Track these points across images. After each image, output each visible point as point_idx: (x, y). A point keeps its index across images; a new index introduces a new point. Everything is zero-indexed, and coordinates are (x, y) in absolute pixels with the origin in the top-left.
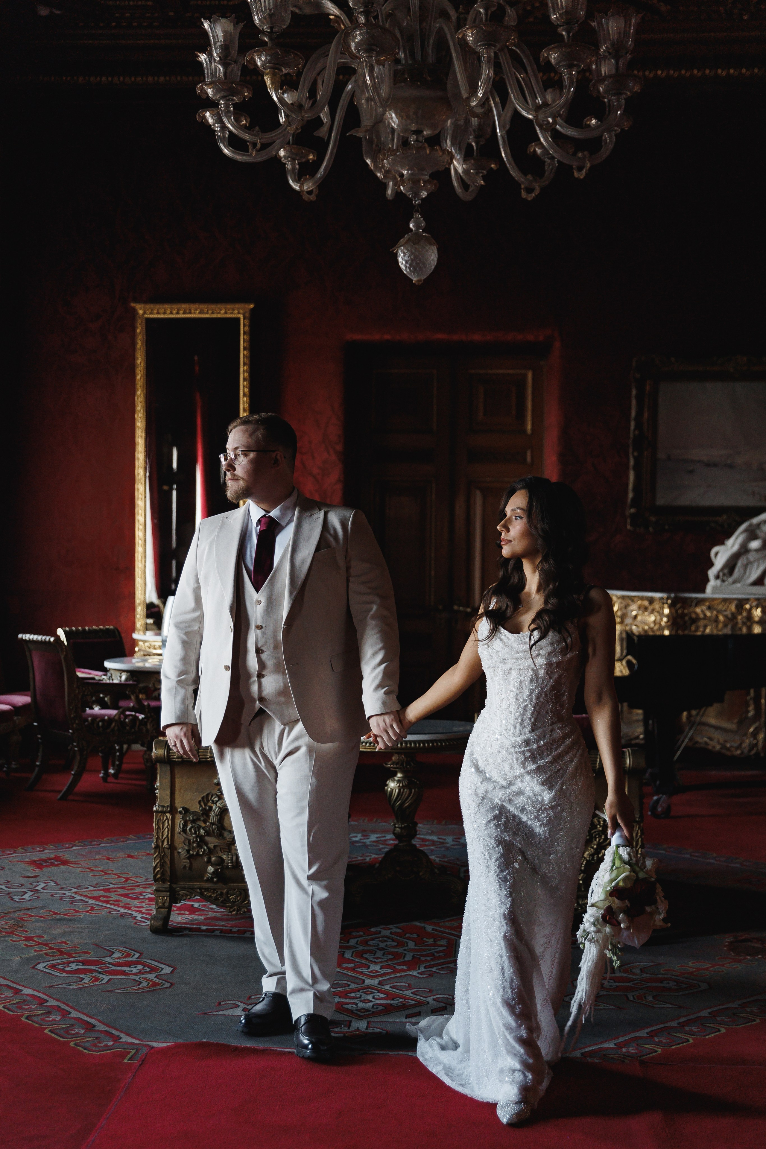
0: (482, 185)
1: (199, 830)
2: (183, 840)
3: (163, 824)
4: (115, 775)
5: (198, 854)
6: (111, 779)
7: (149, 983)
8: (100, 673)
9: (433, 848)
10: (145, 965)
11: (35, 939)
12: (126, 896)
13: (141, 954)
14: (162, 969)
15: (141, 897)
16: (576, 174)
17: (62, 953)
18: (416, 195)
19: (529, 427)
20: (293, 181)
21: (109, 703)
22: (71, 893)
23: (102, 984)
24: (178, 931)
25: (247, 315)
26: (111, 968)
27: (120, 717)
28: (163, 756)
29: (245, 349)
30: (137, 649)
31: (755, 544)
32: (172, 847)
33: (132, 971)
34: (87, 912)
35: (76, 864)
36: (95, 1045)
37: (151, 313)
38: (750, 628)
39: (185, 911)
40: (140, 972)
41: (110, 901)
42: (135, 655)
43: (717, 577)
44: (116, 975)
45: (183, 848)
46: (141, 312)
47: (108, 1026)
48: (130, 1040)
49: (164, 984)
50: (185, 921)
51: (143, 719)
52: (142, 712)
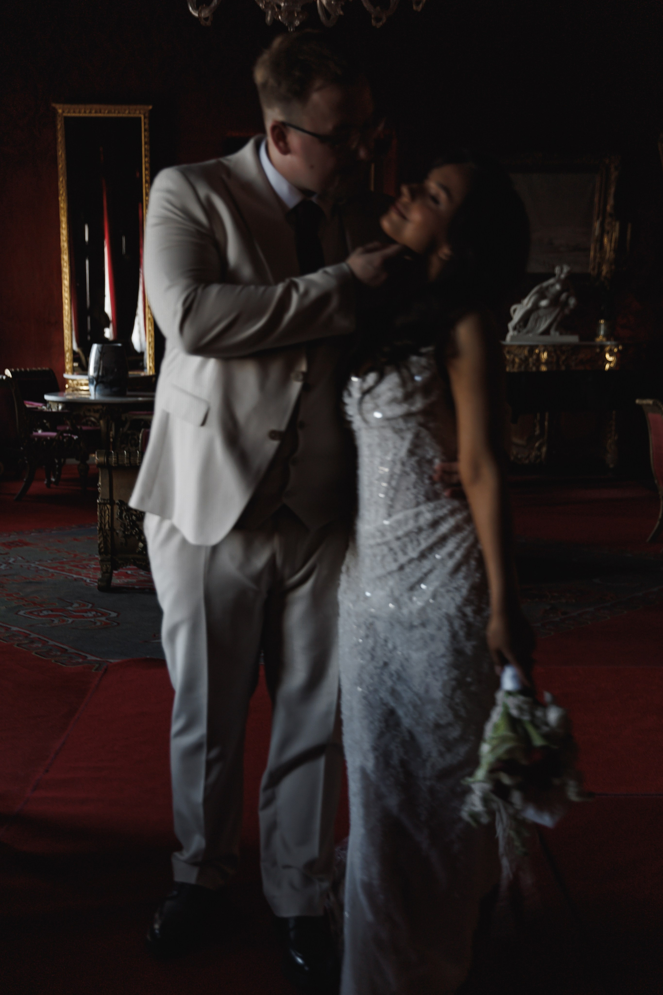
0: (340, 16)
1: (132, 517)
2: (120, 524)
3: (105, 513)
4: (56, 483)
5: (131, 533)
6: (54, 485)
7: (102, 623)
8: (41, 404)
10: (97, 612)
11: (14, 595)
12: (76, 566)
13: (93, 604)
14: (110, 614)
15: (88, 567)
16: (415, 7)
17: (35, 604)
18: (291, 23)
20: (192, 8)
21: (49, 427)
22: (35, 565)
23: (68, 624)
24: (119, 590)
25: (147, 115)
26: (72, 613)
27: (59, 438)
28: (103, 462)
29: (145, 143)
30: (67, 386)
31: (544, 303)
32: (112, 529)
33: (88, 615)
34: (49, 577)
35: (35, 545)
36: (69, 662)
37: (69, 112)
38: (538, 367)
39: (122, 576)
40: (94, 616)
41: (64, 570)
42: (66, 392)
43: (515, 328)
44: (77, 618)
45: (120, 530)
46: (60, 111)
47: (77, 650)
48: (94, 658)
49: (113, 624)
51: (77, 439)
52: (75, 435)
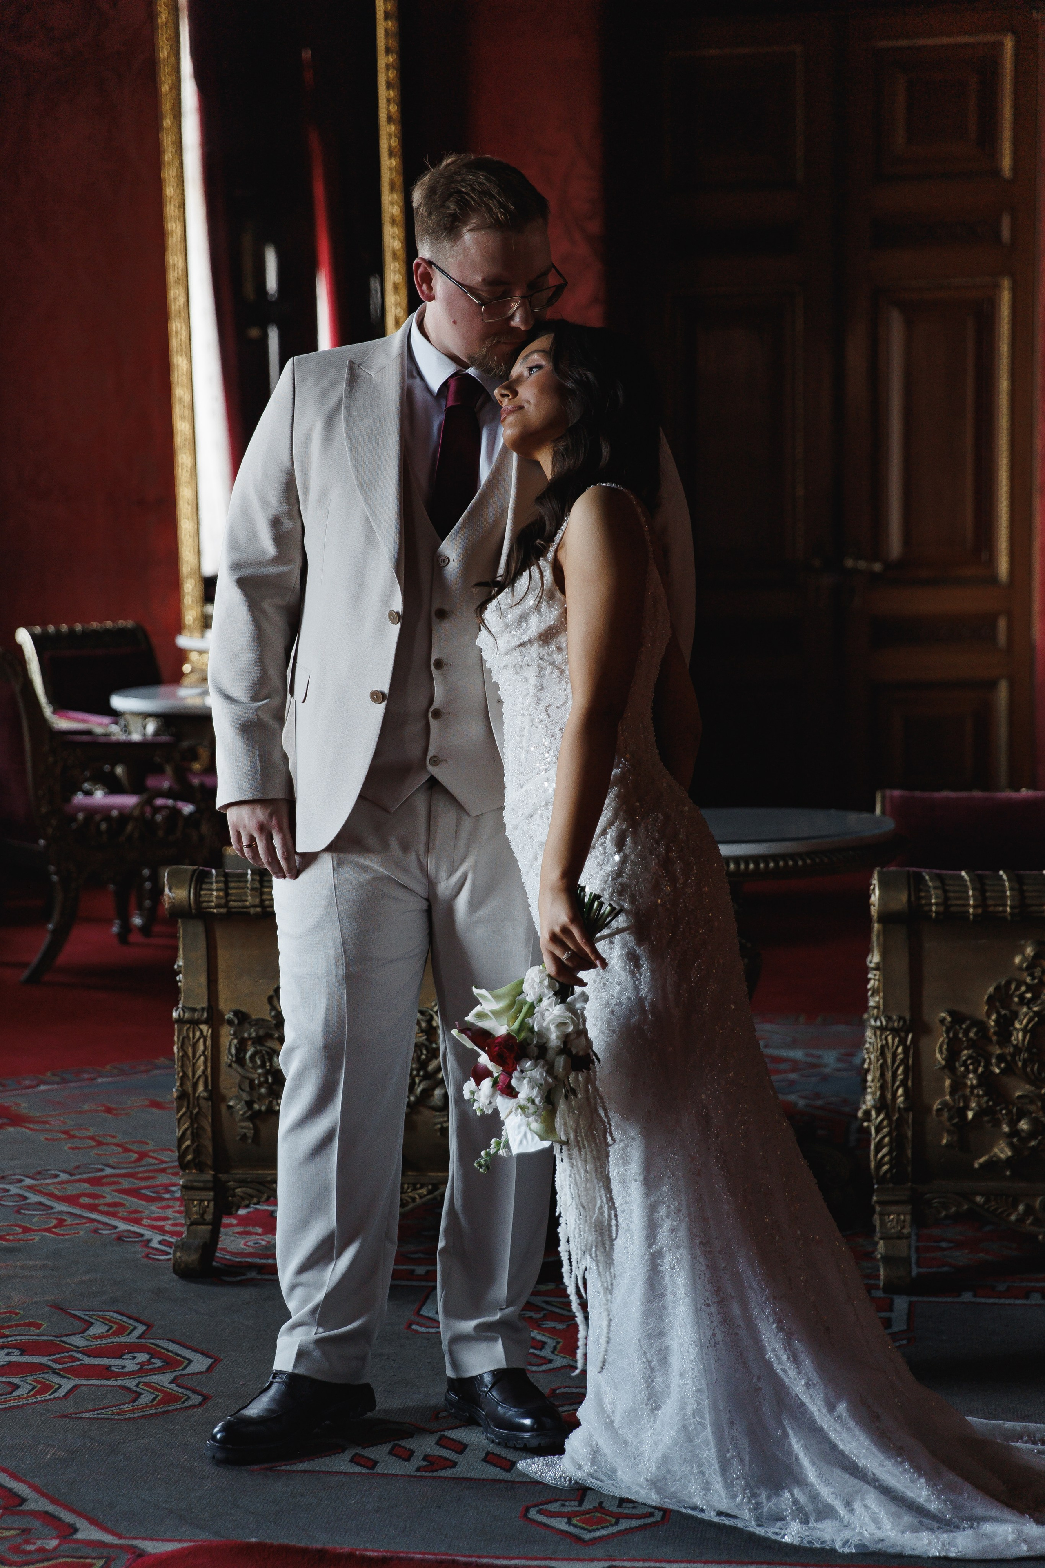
1: (271, 1060)
2: (237, 1081)
3: (195, 1046)
4: (145, 930)
5: (270, 1109)
6: (135, 938)
7: (157, 1396)
8: (106, 720)
9: (793, 1076)
10: (153, 1354)
12: (133, 1192)
13: (150, 1326)
14: (190, 1361)
15: (167, 1196)
19: (1007, 163)
21: (125, 781)
22: (20, 1188)
23: (55, 1398)
24: (234, 1274)
26: (79, 1360)
27: (142, 813)
28: (186, 904)
30: (187, 668)
32: (215, 1095)
33: (123, 1367)
34: (48, 1230)
35: (38, 1122)
36: (16, 1549)
39: (255, 1225)
40: (142, 1371)
41: (98, 1205)
42: (186, 681)
44: (88, 1377)
45: (238, 1098)
47: (54, 1501)
48: (96, 1535)
49: (189, 1398)
50: (252, 1250)
51: (191, 814)
52: (187, 800)
